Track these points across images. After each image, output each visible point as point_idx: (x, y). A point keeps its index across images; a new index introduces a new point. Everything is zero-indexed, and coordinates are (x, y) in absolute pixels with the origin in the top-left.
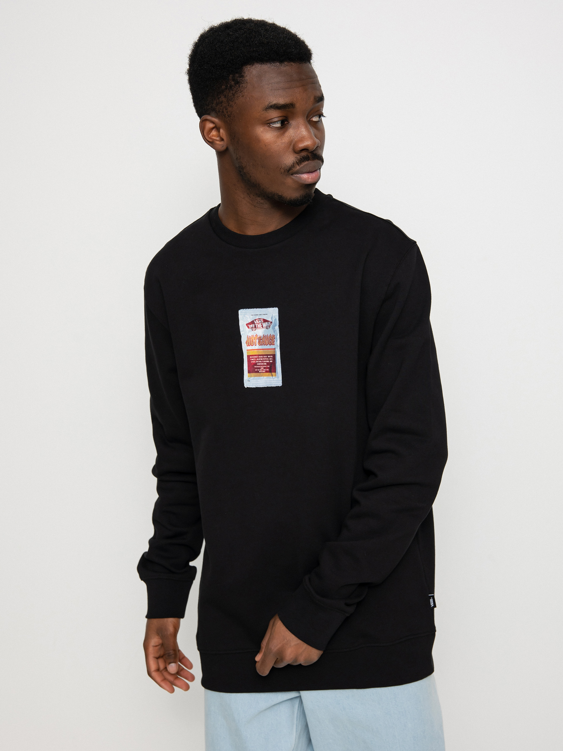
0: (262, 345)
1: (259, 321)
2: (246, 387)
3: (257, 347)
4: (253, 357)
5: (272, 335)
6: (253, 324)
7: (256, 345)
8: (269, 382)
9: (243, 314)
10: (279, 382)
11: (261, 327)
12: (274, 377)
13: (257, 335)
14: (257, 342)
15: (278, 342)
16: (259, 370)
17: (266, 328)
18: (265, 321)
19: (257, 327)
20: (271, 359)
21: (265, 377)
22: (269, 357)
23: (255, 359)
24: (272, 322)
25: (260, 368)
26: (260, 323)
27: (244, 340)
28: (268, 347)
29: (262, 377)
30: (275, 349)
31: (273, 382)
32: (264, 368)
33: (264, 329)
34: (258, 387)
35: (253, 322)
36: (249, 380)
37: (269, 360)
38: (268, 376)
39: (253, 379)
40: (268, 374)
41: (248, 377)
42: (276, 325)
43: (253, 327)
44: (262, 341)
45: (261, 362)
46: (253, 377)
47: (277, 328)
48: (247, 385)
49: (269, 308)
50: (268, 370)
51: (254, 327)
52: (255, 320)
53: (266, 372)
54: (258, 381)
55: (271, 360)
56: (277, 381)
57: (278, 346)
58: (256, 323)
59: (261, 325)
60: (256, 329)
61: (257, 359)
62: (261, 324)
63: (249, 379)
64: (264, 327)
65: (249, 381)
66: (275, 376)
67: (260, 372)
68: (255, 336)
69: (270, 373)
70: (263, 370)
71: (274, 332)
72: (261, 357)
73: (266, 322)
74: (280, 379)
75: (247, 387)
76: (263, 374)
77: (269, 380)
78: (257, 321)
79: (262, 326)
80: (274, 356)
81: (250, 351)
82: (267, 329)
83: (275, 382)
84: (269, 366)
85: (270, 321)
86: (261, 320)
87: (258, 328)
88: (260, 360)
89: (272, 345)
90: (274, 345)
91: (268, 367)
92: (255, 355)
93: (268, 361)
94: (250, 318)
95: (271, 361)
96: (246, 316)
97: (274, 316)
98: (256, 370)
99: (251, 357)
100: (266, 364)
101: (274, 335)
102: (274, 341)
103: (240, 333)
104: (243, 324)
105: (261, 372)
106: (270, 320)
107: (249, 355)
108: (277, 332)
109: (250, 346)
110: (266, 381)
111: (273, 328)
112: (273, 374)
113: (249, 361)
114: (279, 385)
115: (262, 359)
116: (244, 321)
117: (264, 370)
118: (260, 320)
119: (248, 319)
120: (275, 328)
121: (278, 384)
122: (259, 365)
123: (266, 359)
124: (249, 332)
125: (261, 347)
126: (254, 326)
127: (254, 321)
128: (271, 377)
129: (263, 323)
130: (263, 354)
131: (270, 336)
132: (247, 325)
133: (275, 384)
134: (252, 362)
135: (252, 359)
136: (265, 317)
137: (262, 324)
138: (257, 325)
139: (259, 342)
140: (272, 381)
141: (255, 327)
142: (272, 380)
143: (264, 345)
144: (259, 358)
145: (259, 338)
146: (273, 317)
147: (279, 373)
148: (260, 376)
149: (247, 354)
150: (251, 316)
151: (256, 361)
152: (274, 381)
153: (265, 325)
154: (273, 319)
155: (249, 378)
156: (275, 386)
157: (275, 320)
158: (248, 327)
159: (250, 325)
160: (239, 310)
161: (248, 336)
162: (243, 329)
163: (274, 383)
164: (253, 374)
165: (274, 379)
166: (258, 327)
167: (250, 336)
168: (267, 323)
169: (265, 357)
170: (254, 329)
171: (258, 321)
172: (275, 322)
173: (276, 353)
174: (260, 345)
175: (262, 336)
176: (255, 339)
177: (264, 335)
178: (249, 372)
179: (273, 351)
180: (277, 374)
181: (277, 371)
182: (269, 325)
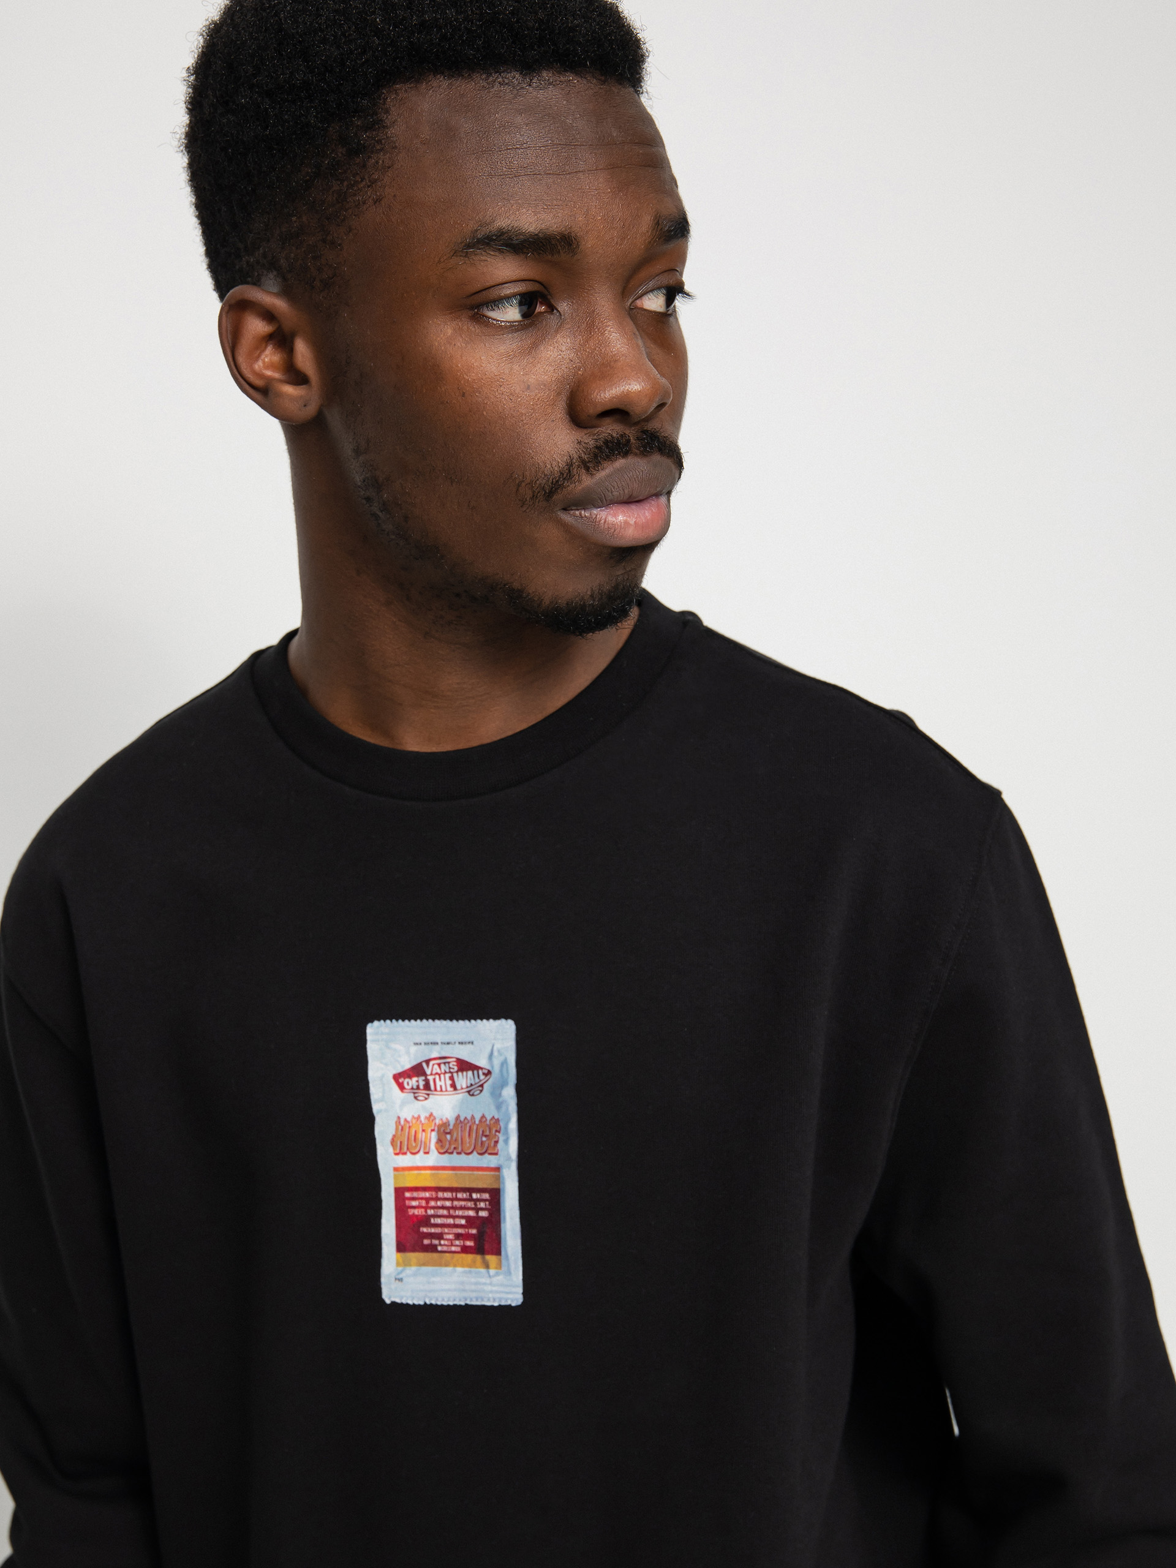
0: (452, 1153)
1: (442, 1066)
2: (388, 1302)
3: (433, 1158)
4: (415, 1194)
5: (491, 1119)
6: (418, 1075)
7: (427, 1153)
8: (473, 1287)
9: (384, 1037)
10: (514, 1290)
11: (449, 1088)
12: (492, 1271)
13: (431, 1115)
14: (433, 1140)
15: (510, 1145)
16: (436, 1242)
17: (469, 1092)
18: (464, 1066)
19: (432, 1087)
20: (482, 1205)
21: (459, 1269)
22: (474, 1196)
23: (423, 1203)
24: (488, 1073)
25: (440, 1237)
26: (445, 1072)
27: (383, 1131)
28: (474, 1160)
29: (449, 1269)
30: (498, 1169)
31: (489, 1288)
32: (458, 1236)
33: (460, 1096)
34: (431, 1304)
35: (417, 1070)
36: (400, 1276)
37: (477, 1210)
38: (472, 1265)
39: (415, 1275)
40: (469, 1257)
41: (398, 1264)
42: (504, 1084)
43: (418, 1088)
44: (452, 1137)
45: (445, 1212)
46: (414, 1268)
47: (509, 1093)
48: (391, 1292)
49: (478, 1021)
50: (469, 1243)
51: (421, 1087)
52: (427, 1062)
53: (465, 1250)
54: (433, 1283)
55: (482, 1209)
56: (507, 1286)
57: (509, 1159)
58: (428, 1072)
59: (449, 1082)
60: (428, 1095)
61: (432, 1203)
62: (448, 1075)
63: (401, 1272)
64: (458, 1087)
65: (401, 1280)
66: (496, 1268)
67: (439, 1248)
68: (426, 1118)
69: (478, 1257)
70: (452, 1245)
71: (498, 1107)
72: (448, 1195)
73: (467, 1070)
74: (515, 1279)
75: (394, 1303)
76: (452, 1258)
77: (473, 1280)
78: (436, 1067)
79: (454, 1086)
80: (495, 1196)
81: (407, 1173)
82: (473, 1095)
83: (494, 1289)
84: (474, 1231)
85: (482, 1068)
86: (449, 1063)
87: (436, 1090)
88: (443, 1207)
89: (490, 1154)
90: (496, 1154)
91: (472, 1234)
92: (425, 1189)
93: (471, 1213)
94: (408, 1053)
95: (483, 1214)
96: (393, 1046)
97: (499, 1051)
98: (426, 1242)
99: (407, 1195)
100: (463, 1222)
101: (498, 1120)
102: (496, 1142)
103: (371, 1108)
104: (383, 1076)
105: (445, 1248)
106: (482, 1062)
107: (402, 1185)
108: (507, 1109)
109: (405, 1153)
110: (462, 1283)
111: (496, 1094)
112: (491, 1259)
113: (401, 1208)
114: (512, 1301)
115: (448, 1204)
116: (386, 1065)
117: (457, 1242)
118: (445, 1063)
119: (400, 1056)
120: (500, 1095)
121: (510, 1296)
122: (436, 1226)
123: (463, 1203)
124: (404, 1104)
125: (446, 1160)
126: (422, 1084)
127: (424, 1065)
128: (483, 1270)
129: (457, 1072)
130: (455, 1185)
131: (480, 1121)
132: (396, 1077)
133: (498, 1295)
134: (411, 1212)
135: (414, 1203)
136: (465, 1053)
137: (452, 1078)
138: (434, 1080)
139: (440, 1141)
140: (485, 1284)
141: (427, 1086)
142: (483, 1280)
143: (459, 1153)
144: (437, 1199)
145: (440, 1126)
146: (495, 1053)
147: (512, 1258)
148: (440, 1265)
149: (395, 1183)
150: (414, 1049)
151: (426, 1208)
152: (491, 1284)
153: (463, 1080)
154: (497, 1063)
155: (400, 1269)
156: (496, 1304)
157: (504, 1063)
158: (401, 1087)
159: (407, 1080)
160: (369, 1025)
161: (399, 1118)
162: (381, 1094)
163: (491, 1292)
164: (413, 1256)
165: (495, 1280)
166: (438, 1088)
167: (406, 1120)
168: (470, 1073)
169: (460, 1195)
170: (422, 1094)
171: (439, 1065)
172: (501, 1071)
173: (504, 1183)
174: (444, 1153)
175: (452, 1123)
176: (423, 1131)
177: (458, 1118)
178: (401, 1248)
179: (493, 1176)
180: (504, 1262)
181: (506, 1251)
182: (477, 1080)
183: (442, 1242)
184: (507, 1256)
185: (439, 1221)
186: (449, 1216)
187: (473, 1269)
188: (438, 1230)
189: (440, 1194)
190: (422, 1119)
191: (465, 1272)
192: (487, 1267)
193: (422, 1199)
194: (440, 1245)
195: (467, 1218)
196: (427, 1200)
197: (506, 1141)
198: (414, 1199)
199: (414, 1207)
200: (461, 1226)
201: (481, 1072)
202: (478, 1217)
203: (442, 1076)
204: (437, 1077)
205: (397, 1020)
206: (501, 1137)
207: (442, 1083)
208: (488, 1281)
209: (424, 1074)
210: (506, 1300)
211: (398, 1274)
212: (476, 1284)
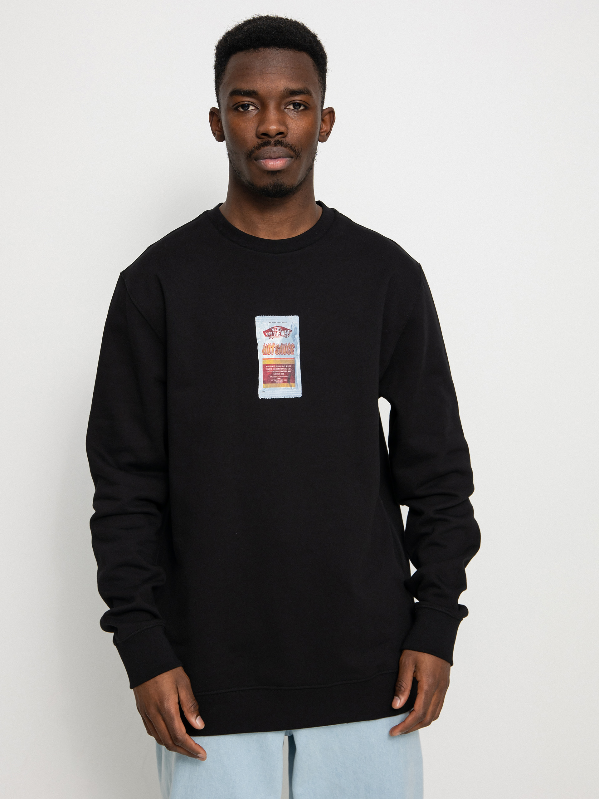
0: (280, 354)
1: (277, 329)
2: (260, 398)
3: (274, 356)
4: (269, 366)
5: (292, 344)
6: (270, 332)
7: (273, 354)
8: (287, 393)
9: (261, 320)
10: (299, 393)
12: (292, 388)
13: (274, 343)
14: (275, 350)
15: (298, 351)
18: (284, 329)
19: (274, 335)
20: (289, 369)
21: (282, 388)
22: (287, 366)
23: (271, 369)
24: (291, 331)
25: (276, 378)
26: (278, 331)
27: (260, 348)
28: (287, 356)
30: (294, 358)
31: (292, 393)
32: (282, 378)
33: (283, 337)
34: (274, 398)
35: (270, 330)
37: (287, 370)
38: (286, 386)
39: (269, 390)
40: (285, 384)
41: (263, 387)
42: (296, 334)
44: (280, 349)
45: (278, 371)
46: (268, 388)
47: (297, 337)
48: (261, 395)
49: (288, 316)
50: (285, 380)
51: (271, 335)
53: (284, 382)
54: (274, 392)
56: (297, 392)
57: (297, 355)
58: (273, 331)
59: (279, 334)
60: (273, 337)
61: (274, 369)
62: (279, 332)
64: (282, 335)
65: (264, 392)
66: (294, 387)
67: (276, 382)
69: (288, 384)
70: (280, 381)
71: (294, 341)
72: (279, 366)
74: (299, 390)
75: (262, 399)
76: (280, 385)
77: (286, 391)
78: (275, 329)
79: (280, 334)
80: (293, 366)
81: (266, 360)
82: (286, 337)
83: (293, 393)
85: (289, 330)
86: (279, 328)
87: (275, 336)
88: (277, 370)
89: (292, 354)
91: (286, 378)
92: (271, 365)
93: (286, 371)
94: (267, 325)
95: (290, 371)
96: (263, 323)
97: (294, 325)
98: (272, 380)
99: (267, 367)
100: (283, 374)
101: (294, 344)
102: (293, 351)
103: (257, 341)
104: (260, 331)
105: (278, 382)
106: (289, 328)
107: (265, 364)
108: (297, 341)
109: (266, 354)
110: (283, 392)
111: (293, 337)
112: (292, 384)
113: (265, 370)
114: (299, 396)
115: (279, 369)
116: (261, 328)
117: (282, 380)
119: (265, 326)
120: (294, 337)
121: (298, 395)
123: (283, 369)
124: (266, 340)
125: (278, 356)
126: (271, 334)
127: (272, 328)
129: (281, 331)
130: (281, 363)
131: (288, 345)
132: (264, 332)
133: (294, 395)
135: (268, 369)
136: (284, 325)
137: (280, 333)
138: (275, 333)
139: (276, 351)
140: (290, 392)
141: (273, 335)
142: (290, 390)
143: (282, 354)
144: (275, 368)
145: (276, 346)
146: (293, 325)
147: (298, 384)
148: (277, 387)
149: (263, 363)
150: (269, 324)
151: (272, 371)
152: (292, 391)
153: (283, 333)
154: (293, 328)
155: (264, 388)
156: (294, 397)
157: (296, 328)
158: (266, 335)
159: (267, 333)
160: (256, 317)
161: (265, 344)
162: (259, 337)
163: (292, 394)
164: (268, 385)
165: (293, 390)
166: (276, 335)
167: (266, 345)
168: (285, 331)
169: (282, 366)
170: (271, 337)
171: (276, 329)
172: (295, 330)
173: (296, 362)
174: (278, 354)
175: (280, 345)
176: (272, 348)
177: (282, 344)
178: (264, 382)
179: (293, 360)
180: (296, 385)
181: (297, 382)
182: (288, 333)
183: (277, 380)
184: (297, 384)
185: (276, 374)
186: (279, 373)
187: (287, 388)
188: (276, 377)
189: (276, 366)
190: (271, 344)
191: (284, 388)
192: (291, 387)
193: (271, 368)
194: (276, 381)
195: (284, 373)
196: (273, 368)
197: (296, 350)
198: (269, 368)
199: (268, 370)
200: (282, 375)
201: (288, 330)
202: (288, 372)
203: (277, 332)
204: (276, 332)
205: (264, 316)
206: (295, 349)
207: (277, 334)
208: (291, 391)
209: (272, 331)
210: (297, 396)
211: (264, 390)
212: (288, 392)
